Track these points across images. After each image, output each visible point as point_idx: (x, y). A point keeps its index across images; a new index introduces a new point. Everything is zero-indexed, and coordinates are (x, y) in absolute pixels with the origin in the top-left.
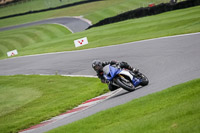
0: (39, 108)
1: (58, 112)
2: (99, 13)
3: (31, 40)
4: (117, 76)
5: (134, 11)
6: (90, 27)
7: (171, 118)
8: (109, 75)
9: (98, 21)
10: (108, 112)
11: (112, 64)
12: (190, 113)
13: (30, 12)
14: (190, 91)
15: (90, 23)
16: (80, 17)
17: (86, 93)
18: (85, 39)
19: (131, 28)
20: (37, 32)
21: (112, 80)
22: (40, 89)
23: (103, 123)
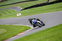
0: (6, 35)
1: (12, 36)
2: (24, 6)
3: (3, 14)
4: (36, 23)
5: (35, 5)
6: (22, 10)
7: (47, 38)
8: (34, 22)
9: (24, 8)
10: (27, 36)
11: (34, 19)
12: (52, 36)
13: (3, 5)
14: (53, 30)
15: (22, 9)
16: (19, 7)
17: (20, 30)
18: (20, 14)
19: (34, 10)
20: (5, 12)
21: (35, 24)
22: (6, 29)
23: (26, 40)
